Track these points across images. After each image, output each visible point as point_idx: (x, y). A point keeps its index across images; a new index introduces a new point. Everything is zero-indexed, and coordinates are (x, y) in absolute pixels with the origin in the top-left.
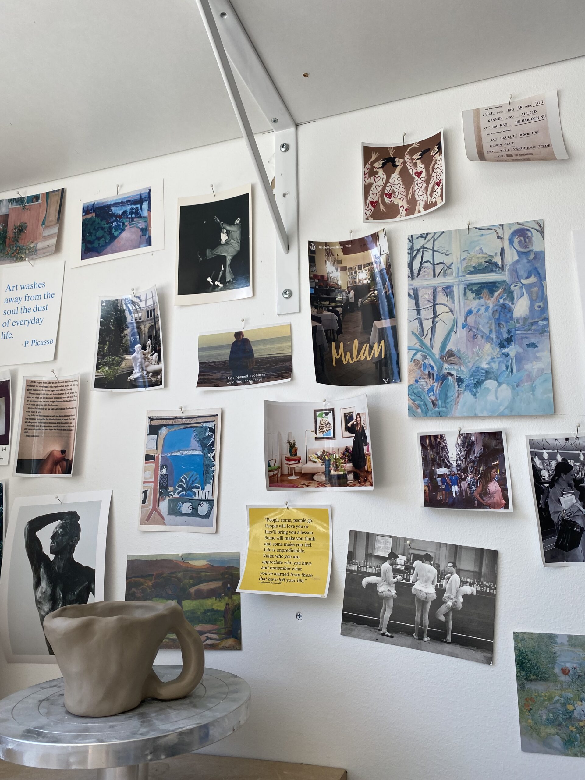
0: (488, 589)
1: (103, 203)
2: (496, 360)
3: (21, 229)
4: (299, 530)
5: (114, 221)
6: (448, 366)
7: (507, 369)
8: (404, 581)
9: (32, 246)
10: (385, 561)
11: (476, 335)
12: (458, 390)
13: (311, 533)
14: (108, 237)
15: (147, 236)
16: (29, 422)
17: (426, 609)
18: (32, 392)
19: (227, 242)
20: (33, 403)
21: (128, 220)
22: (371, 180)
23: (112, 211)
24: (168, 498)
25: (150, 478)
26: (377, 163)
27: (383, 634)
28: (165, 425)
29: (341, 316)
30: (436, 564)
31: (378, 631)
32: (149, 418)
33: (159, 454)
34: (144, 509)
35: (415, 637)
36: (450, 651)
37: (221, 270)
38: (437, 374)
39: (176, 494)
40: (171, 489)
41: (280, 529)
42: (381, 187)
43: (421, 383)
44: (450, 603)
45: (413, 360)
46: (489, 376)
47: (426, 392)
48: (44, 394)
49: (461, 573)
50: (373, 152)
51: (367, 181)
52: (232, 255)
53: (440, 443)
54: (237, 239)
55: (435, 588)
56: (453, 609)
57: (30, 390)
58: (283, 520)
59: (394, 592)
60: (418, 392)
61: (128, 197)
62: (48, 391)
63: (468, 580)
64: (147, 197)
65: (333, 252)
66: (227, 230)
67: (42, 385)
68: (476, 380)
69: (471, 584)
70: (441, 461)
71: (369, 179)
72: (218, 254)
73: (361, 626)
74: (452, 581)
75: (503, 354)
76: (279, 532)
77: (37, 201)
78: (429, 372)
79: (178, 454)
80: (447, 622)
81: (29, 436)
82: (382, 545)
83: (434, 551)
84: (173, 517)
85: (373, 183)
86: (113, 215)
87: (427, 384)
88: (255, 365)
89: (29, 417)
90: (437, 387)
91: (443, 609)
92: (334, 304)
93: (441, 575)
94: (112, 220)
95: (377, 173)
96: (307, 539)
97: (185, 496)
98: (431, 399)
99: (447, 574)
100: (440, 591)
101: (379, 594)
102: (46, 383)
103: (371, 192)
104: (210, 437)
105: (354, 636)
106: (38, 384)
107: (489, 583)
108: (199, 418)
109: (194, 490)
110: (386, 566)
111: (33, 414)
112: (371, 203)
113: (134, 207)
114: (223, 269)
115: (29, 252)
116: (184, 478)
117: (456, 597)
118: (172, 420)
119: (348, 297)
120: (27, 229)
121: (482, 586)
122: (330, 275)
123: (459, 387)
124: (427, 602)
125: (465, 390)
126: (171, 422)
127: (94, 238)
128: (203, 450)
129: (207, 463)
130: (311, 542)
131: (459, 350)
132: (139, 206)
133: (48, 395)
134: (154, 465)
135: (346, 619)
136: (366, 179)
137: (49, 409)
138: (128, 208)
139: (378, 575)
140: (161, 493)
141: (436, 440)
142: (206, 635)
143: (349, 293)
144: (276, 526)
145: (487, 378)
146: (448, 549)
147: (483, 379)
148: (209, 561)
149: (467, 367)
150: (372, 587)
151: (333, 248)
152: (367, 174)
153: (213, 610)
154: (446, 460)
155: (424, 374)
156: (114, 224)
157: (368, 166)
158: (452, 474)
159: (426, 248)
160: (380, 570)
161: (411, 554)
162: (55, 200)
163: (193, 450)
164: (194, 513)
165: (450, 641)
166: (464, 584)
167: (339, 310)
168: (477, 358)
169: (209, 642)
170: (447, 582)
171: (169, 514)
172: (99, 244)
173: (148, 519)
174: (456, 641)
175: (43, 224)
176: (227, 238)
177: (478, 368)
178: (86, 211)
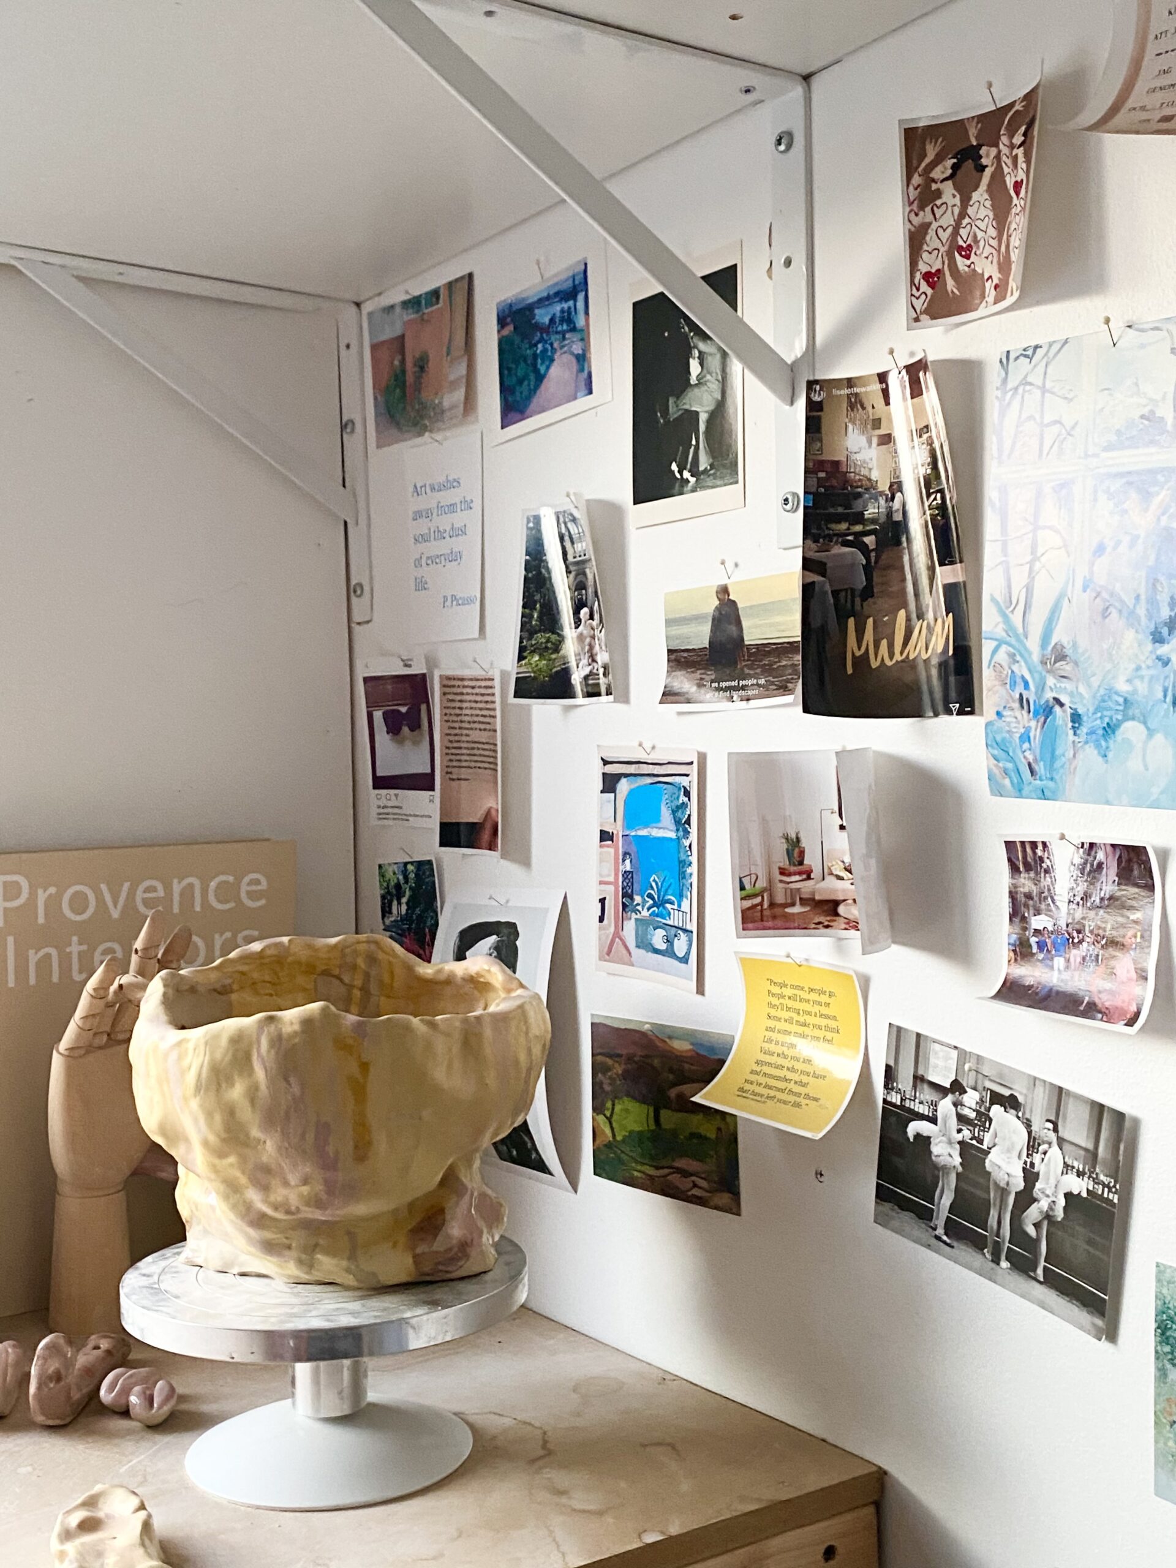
0: (1106, 1190)
1: (524, 299)
2: (1144, 672)
3: (422, 364)
4: (816, 1008)
5: (539, 342)
6: (1054, 681)
7: (1165, 696)
8: (974, 1142)
9: (437, 402)
10: (945, 1095)
11: (1107, 608)
12: (1074, 742)
13: (834, 1018)
14: (532, 377)
15: (586, 372)
16: (452, 754)
17: (1006, 1205)
18: (450, 697)
19: (700, 382)
20: (455, 718)
21: (557, 336)
22: (926, 216)
23: (537, 317)
24: (634, 916)
25: (609, 875)
26: (939, 168)
27: (938, 1238)
28: (626, 775)
29: (873, 554)
30: (1028, 1120)
31: (930, 1230)
32: (602, 759)
33: (617, 829)
34: (603, 932)
35: (987, 1255)
36: (1041, 1297)
37: (691, 445)
38: (1035, 701)
39: (645, 909)
40: (638, 899)
41: (790, 1003)
42: (950, 230)
43: (1008, 719)
44: (1044, 1204)
45: (993, 664)
46: (1130, 712)
47: (1017, 741)
48: (470, 701)
49: (1066, 1146)
50: (928, 140)
51: (916, 221)
52: (707, 409)
53: (1041, 859)
54: (717, 374)
55: (1023, 1168)
56: (1048, 1217)
57: (449, 693)
58: (793, 987)
59: (957, 1160)
60: (1004, 739)
61: (556, 284)
62: (477, 694)
63: (1076, 1164)
64: (583, 281)
65: (865, 401)
66: (700, 352)
67: (466, 683)
68: (1107, 720)
69: (1080, 1174)
70: (1040, 900)
71: (921, 213)
72: (687, 407)
73: (906, 1213)
74: (1049, 1159)
75: (1159, 658)
76: (789, 1009)
77: (437, 303)
78: (1021, 695)
79: (643, 832)
80: (1038, 1240)
81: (453, 780)
82: (941, 1063)
83: (1024, 1091)
84: (642, 952)
85: (930, 223)
86: (538, 327)
87: (1018, 722)
88: (748, 660)
89: (450, 745)
90: (1036, 730)
91: (1033, 1213)
92: (858, 528)
93: (1033, 1144)
94: (537, 338)
95: (938, 194)
96: (827, 1028)
97: (657, 916)
98: (1025, 757)
99: (1044, 1143)
100: (1030, 1176)
101: (933, 1158)
102: (471, 680)
103: (925, 247)
104: (684, 805)
105: (893, 1230)
106: (460, 683)
107: (1108, 1179)
108: (670, 766)
109: (669, 906)
110: (946, 1106)
111: (457, 738)
112: (927, 276)
113: (565, 306)
114: (694, 442)
115: (435, 414)
116: (654, 880)
117: (1055, 1194)
118: (634, 766)
119: (891, 508)
120: (430, 364)
121: (1096, 1181)
122: (854, 457)
123: (1075, 734)
124: (1009, 1193)
125: (1086, 743)
126: (632, 769)
127: (514, 379)
128: (678, 830)
129: (683, 857)
130: (835, 1035)
131: (1075, 645)
132: (571, 303)
133: (476, 702)
134: (612, 850)
135: (882, 1195)
136: (912, 215)
137: (480, 730)
138: (557, 308)
139: (933, 1120)
140: (624, 906)
141: (1035, 853)
142: (693, 1178)
143: (893, 498)
144: (783, 997)
145: (1126, 718)
146: (1047, 1092)
147: (1120, 717)
148: (692, 1044)
149: (1089, 686)
150: (923, 1141)
151: (863, 390)
152: (916, 202)
153: (699, 1136)
154: (1049, 899)
155: (1011, 696)
156: (540, 346)
157: (916, 180)
158: (1056, 932)
159: (1031, 384)
160: (936, 1111)
161: (988, 1089)
162: (460, 299)
163: (664, 828)
164: (670, 953)
165: (1042, 1279)
166: (1069, 1172)
167: (870, 540)
168: (1109, 666)
169: (695, 1192)
170: (1043, 1159)
171: (638, 946)
172: (521, 393)
173: (609, 953)
174: (1051, 1281)
175: (448, 354)
176: (700, 369)
177: (1110, 690)
178: (502, 322)
